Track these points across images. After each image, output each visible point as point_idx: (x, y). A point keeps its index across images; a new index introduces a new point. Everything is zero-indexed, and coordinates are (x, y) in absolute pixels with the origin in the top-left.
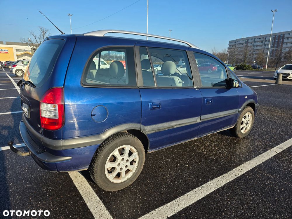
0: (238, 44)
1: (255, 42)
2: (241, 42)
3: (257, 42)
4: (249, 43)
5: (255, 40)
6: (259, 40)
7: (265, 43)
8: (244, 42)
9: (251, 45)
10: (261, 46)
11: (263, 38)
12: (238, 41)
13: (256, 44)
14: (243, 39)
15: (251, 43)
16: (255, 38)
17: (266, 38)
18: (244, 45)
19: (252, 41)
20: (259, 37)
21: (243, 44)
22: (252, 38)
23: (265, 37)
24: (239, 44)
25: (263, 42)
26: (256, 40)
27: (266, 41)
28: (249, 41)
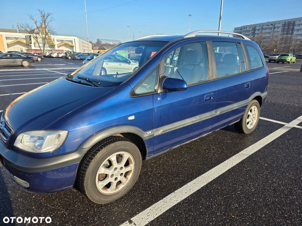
0: (244, 31)
1: (262, 29)
2: (248, 29)
3: (266, 29)
4: (256, 30)
5: (262, 27)
6: (267, 27)
7: (274, 30)
8: (251, 29)
9: (259, 32)
10: (270, 33)
11: (272, 25)
12: (244, 28)
13: (264, 31)
14: (250, 26)
15: (259, 31)
16: (263, 24)
17: (275, 25)
18: (251, 32)
19: (260, 28)
20: (267, 24)
21: (249, 31)
22: (259, 25)
23: (273, 24)
24: (246, 31)
25: (271, 29)
26: (264, 27)
27: (275, 28)
28: (257, 28)
